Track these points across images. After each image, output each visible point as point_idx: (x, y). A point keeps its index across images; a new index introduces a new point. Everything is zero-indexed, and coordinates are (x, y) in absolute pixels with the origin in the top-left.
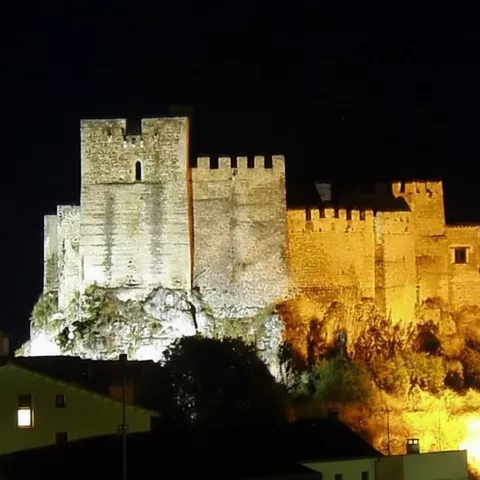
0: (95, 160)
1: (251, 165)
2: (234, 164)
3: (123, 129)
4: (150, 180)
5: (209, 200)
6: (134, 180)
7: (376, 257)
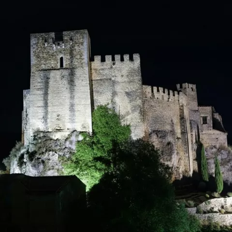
0: (38, 57)
1: (122, 60)
2: (113, 59)
3: (53, 38)
4: (68, 67)
5: (101, 80)
6: (59, 67)
7: (180, 116)
